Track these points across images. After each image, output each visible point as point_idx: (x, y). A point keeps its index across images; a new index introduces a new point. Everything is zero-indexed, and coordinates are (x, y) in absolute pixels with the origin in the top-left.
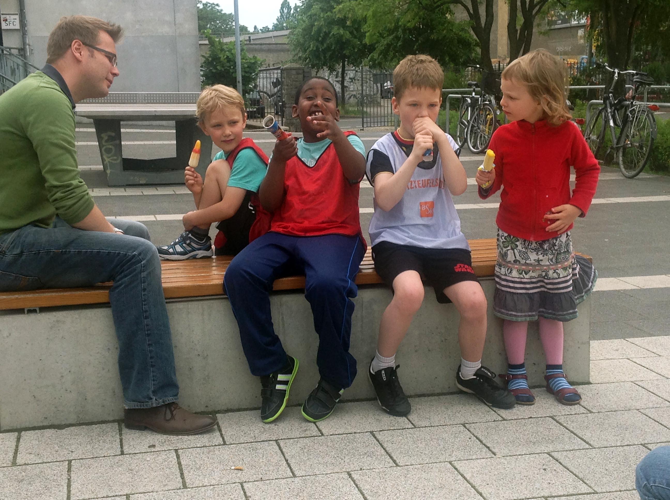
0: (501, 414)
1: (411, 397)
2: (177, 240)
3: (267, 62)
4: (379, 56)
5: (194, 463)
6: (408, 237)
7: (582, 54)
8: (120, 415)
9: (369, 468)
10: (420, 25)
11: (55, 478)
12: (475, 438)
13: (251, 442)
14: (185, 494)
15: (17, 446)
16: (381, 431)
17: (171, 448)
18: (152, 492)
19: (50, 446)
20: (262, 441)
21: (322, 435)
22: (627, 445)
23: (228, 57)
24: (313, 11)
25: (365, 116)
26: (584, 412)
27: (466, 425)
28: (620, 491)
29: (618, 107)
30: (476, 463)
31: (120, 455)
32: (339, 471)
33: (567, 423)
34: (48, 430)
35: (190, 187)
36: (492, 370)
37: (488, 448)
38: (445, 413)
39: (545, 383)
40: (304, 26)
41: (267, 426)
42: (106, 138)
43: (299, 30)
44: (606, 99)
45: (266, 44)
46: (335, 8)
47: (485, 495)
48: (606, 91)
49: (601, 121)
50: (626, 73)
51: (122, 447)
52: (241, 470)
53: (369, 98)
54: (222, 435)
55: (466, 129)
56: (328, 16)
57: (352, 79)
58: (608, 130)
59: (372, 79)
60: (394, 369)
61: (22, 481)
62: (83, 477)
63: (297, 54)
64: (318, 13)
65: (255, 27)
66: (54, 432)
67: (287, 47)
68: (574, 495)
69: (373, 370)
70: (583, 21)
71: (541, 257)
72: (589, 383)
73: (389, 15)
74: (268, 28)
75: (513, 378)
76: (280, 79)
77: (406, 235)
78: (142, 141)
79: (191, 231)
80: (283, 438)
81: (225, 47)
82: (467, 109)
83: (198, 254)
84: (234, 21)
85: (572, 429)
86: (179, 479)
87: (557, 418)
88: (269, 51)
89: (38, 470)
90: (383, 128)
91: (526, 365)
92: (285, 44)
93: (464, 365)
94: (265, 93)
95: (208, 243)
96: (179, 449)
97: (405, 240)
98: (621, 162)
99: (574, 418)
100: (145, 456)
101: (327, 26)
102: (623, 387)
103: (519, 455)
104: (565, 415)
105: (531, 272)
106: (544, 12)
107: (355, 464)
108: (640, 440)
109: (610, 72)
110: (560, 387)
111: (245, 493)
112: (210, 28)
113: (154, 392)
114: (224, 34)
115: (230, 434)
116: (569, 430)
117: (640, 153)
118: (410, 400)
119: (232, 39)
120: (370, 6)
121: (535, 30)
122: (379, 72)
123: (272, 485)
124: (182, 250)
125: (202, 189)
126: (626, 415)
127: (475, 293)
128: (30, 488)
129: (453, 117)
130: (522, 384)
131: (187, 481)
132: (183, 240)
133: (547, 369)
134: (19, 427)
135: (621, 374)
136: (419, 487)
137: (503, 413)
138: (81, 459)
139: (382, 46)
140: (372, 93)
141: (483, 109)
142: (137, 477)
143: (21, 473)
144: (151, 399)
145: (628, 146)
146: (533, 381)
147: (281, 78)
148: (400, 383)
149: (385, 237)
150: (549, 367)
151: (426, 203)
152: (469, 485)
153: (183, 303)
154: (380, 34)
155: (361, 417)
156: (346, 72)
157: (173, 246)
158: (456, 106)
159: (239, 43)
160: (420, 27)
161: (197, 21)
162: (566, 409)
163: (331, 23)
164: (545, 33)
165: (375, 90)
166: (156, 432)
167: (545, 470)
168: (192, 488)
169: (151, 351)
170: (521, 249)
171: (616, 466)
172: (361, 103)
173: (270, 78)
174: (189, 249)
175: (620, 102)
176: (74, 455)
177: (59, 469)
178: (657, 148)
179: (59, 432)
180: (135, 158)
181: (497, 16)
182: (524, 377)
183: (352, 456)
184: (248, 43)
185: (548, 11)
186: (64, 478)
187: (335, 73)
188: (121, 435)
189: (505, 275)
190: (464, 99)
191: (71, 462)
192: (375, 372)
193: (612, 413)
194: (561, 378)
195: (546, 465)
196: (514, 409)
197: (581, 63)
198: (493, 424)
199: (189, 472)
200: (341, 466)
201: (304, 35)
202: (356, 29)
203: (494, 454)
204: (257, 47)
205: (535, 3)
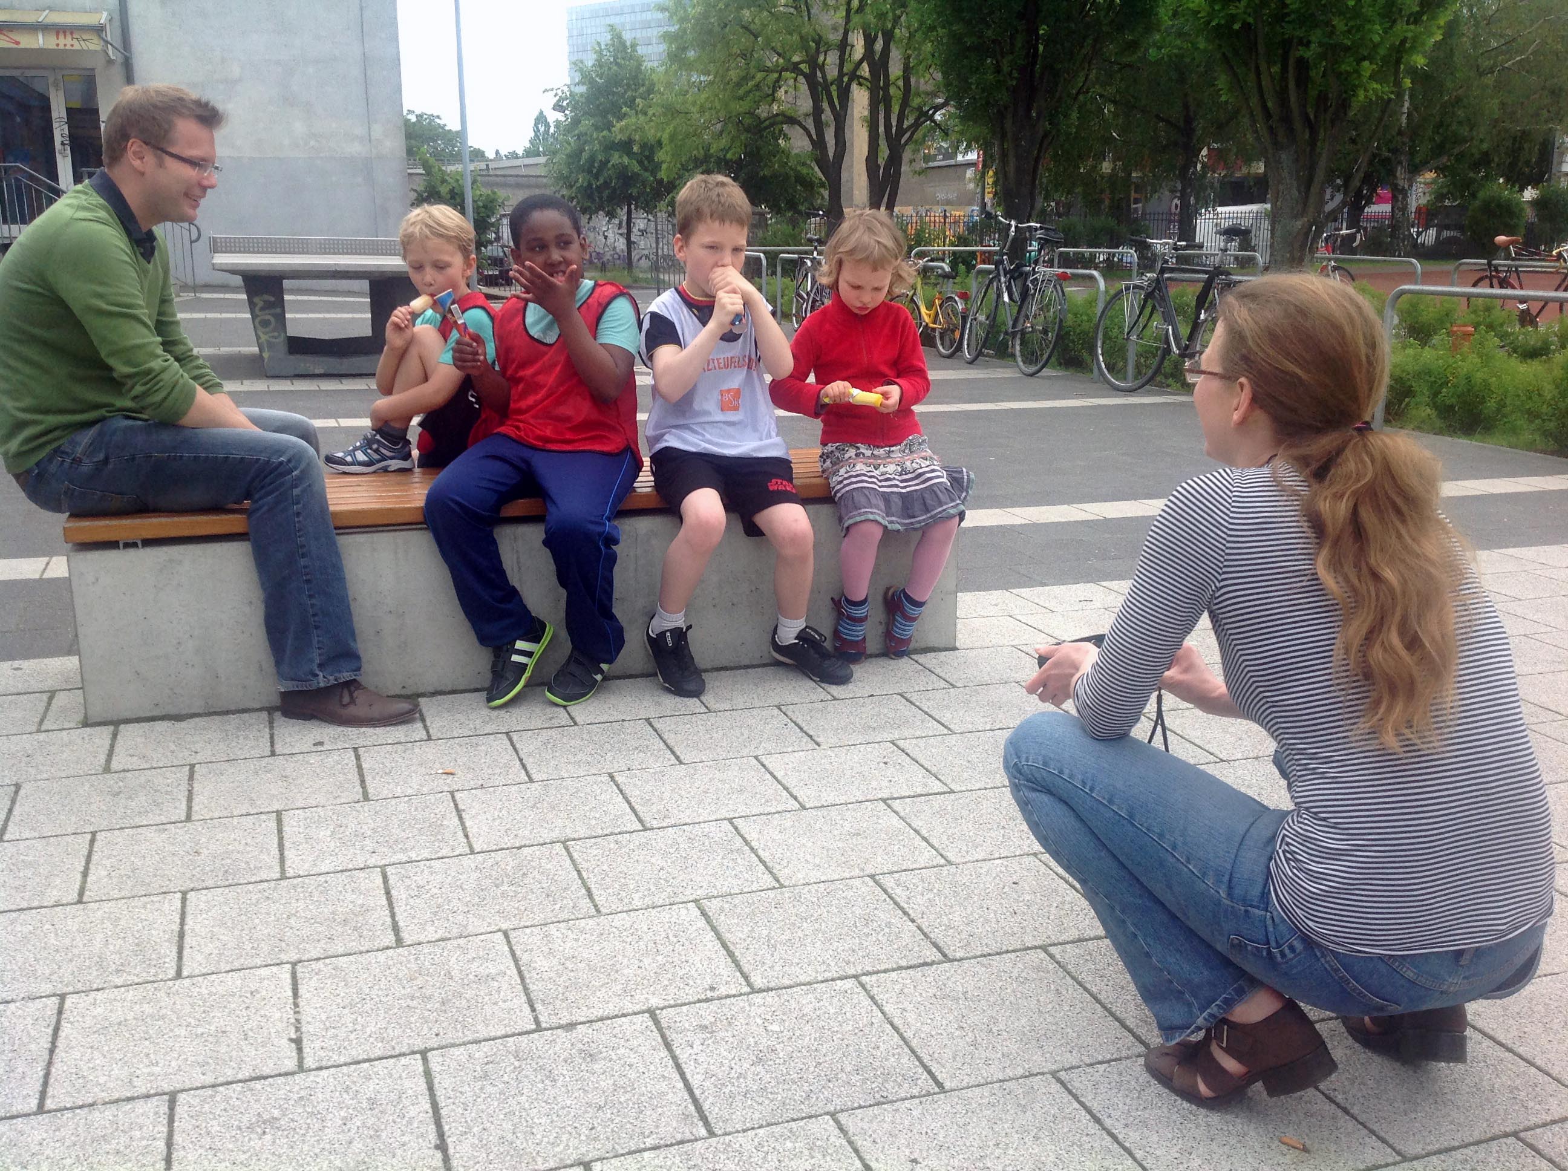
0: (832, 692)
1: (706, 671)
2: (358, 444)
5: (381, 766)
6: (703, 441)
7: (970, 204)
9: (640, 767)
11: (169, 789)
12: (793, 724)
13: (469, 736)
14: (366, 809)
15: (112, 746)
16: (661, 717)
17: (347, 746)
18: (316, 807)
19: (163, 744)
20: (485, 735)
21: (576, 724)
24: (581, 128)
26: (944, 686)
27: (782, 707)
28: (986, 789)
29: (1015, 275)
30: (792, 757)
31: (269, 757)
32: (596, 772)
33: (920, 701)
34: (160, 722)
36: (820, 631)
37: (811, 737)
38: (753, 691)
40: (568, 151)
41: (495, 713)
42: (261, 304)
43: (560, 157)
44: (998, 265)
45: (512, 176)
46: (615, 126)
47: (801, 800)
48: (999, 252)
49: (992, 294)
50: (1026, 227)
51: (272, 746)
52: (451, 774)
54: (425, 727)
55: (805, 305)
56: (604, 137)
57: (643, 232)
58: (1001, 307)
60: (684, 630)
61: (118, 794)
62: (212, 788)
64: (589, 132)
65: (497, 152)
67: (545, 180)
68: (922, 795)
69: (653, 632)
70: (972, 156)
72: (955, 649)
73: (695, 139)
74: (517, 154)
77: (700, 437)
78: (320, 313)
79: (380, 430)
80: (517, 729)
81: (448, 176)
82: (806, 276)
83: (390, 466)
84: (460, 141)
85: (926, 710)
86: (358, 788)
87: (907, 695)
88: (517, 185)
89: (143, 779)
92: (540, 176)
93: (782, 625)
95: (407, 449)
96: (360, 747)
97: (698, 445)
98: (1018, 353)
100: (307, 757)
101: (603, 152)
102: (1001, 653)
103: (852, 745)
104: (919, 691)
106: (916, 141)
107: (621, 762)
109: (1005, 224)
111: (456, 805)
112: (427, 150)
113: (321, 666)
114: (447, 160)
115: (437, 725)
116: (923, 711)
117: (1044, 340)
118: (704, 676)
119: (459, 167)
120: (666, 124)
121: (904, 168)
123: (497, 793)
124: (366, 459)
126: (1002, 689)
127: (797, 520)
128: (130, 803)
129: (787, 288)
131: (371, 791)
132: (368, 443)
134: (115, 718)
135: (999, 636)
136: (709, 791)
137: (835, 690)
138: (210, 762)
142: (295, 786)
143: (116, 783)
144: (317, 675)
145: (1027, 330)
148: (692, 651)
149: (668, 441)
151: (729, 391)
152: (780, 786)
153: (361, 536)
154: (682, 165)
156: (633, 220)
157: (352, 453)
158: (791, 271)
159: (468, 173)
161: (405, 140)
163: (611, 147)
164: (920, 173)
166: (325, 724)
167: (886, 763)
168: (378, 800)
169: (312, 605)
171: (983, 756)
172: (655, 268)
174: (376, 457)
175: (1018, 267)
176: (198, 757)
177: (175, 776)
178: (1068, 333)
179: (178, 725)
181: (852, 144)
183: (617, 752)
184: (485, 173)
185: (924, 140)
186: (182, 790)
187: (617, 221)
188: (271, 728)
190: (802, 261)
191: (194, 767)
192: (657, 635)
193: (983, 687)
195: (888, 757)
197: (969, 216)
198: (820, 706)
199: (374, 778)
200: (600, 766)
201: (569, 164)
202: (647, 157)
203: (818, 744)
204: (498, 179)
205: (905, 126)
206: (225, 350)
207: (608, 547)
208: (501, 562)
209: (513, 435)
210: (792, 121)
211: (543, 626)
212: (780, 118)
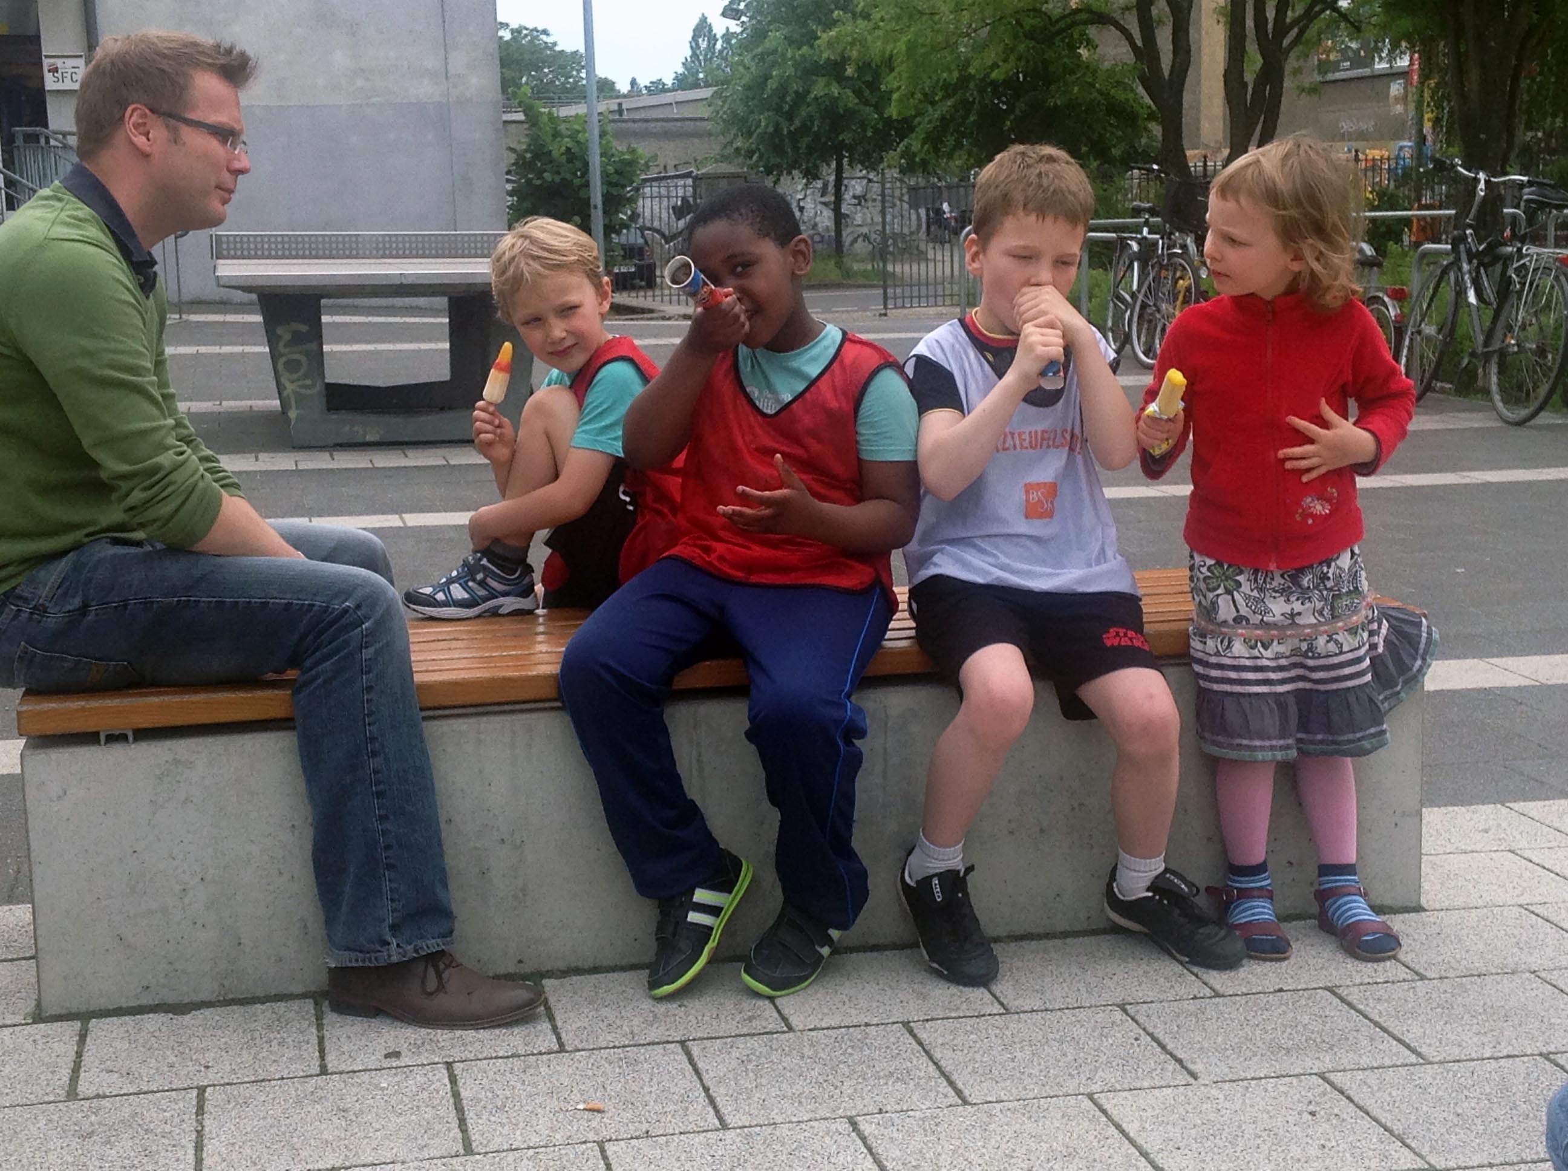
0: (1211, 982)
1: (998, 940)
2: (454, 573)
3: (661, 161)
4: (922, 147)
5: (490, 1095)
6: (996, 567)
7: (1397, 135)
8: (321, 980)
9: (898, 1108)
10: (1018, 73)
11: (168, 1128)
12: (1149, 1039)
13: (624, 1047)
14: (469, 1168)
15: (79, 1055)
16: (927, 1020)
17: (437, 1060)
18: (393, 1163)
19: (156, 1052)
20: (649, 1044)
21: (790, 1029)
22: (1508, 1056)
23: (568, 149)
24: (769, 44)
25: (889, 282)
26: (1405, 976)
27: (1128, 1007)
29: (1486, 260)
30: (1150, 1097)
31: (318, 1075)
32: (828, 1115)
33: (1365, 1002)
34: (151, 1015)
35: (485, 448)
36: (1190, 878)
37: (1179, 1061)
38: (1077, 978)
39: (1315, 909)
40: (746, 80)
41: (661, 1008)
42: (287, 337)
43: (735, 88)
44: (1456, 243)
45: (657, 120)
46: (819, 38)
48: (1458, 222)
49: (1447, 292)
50: (1504, 182)
51: (322, 1057)
52: (599, 1111)
53: (899, 241)
54: (555, 1029)
55: (1129, 312)
56: (802, 56)
57: (860, 199)
58: (1463, 315)
59: (906, 198)
60: (962, 874)
61: (90, 1135)
62: (233, 1127)
63: (731, 143)
64: (780, 49)
65: (633, 82)
66: (165, 1019)
67: (709, 126)
69: (910, 876)
70: (1403, 62)
71: (1297, 606)
72: (1419, 909)
73: (946, 53)
74: (664, 84)
75: (1239, 898)
76: (691, 200)
77: (991, 560)
78: (369, 342)
79: (486, 552)
80: (699, 1035)
81: (562, 127)
82: (1130, 267)
83: (501, 606)
84: (583, 67)
85: (1377, 1019)
86: (456, 1132)
87: (1341, 991)
88: (667, 135)
89: (126, 1112)
90: (932, 311)
91: (1269, 866)
92: (702, 119)
93: (1123, 866)
94: (658, 231)
95: (527, 580)
96: (455, 1062)
97: (989, 573)
98: (1494, 388)
99: (1382, 992)
100: (376, 1077)
101: (800, 78)
102: (1500, 918)
103: (1253, 1079)
104: (1361, 984)
105: (1275, 643)
106: (1309, 42)
107: (867, 1099)
108: (1538, 1044)
109: (1466, 178)
110: (1351, 917)
111: (608, 1166)
112: (527, 83)
113: (395, 928)
114: (559, 98)
115: (574, 1026)
116: (1371, 1020)
117: (1541, 367)
118: (997, 948)
119: (580, 109)
120: (901, 31)
121: (1287, 83)
122: (922, 182)
123: (672, 1148)
124: (466, 596)
125: (514, 453)
126: (1506, 984)
127: (1151, 696)
128: (109, 1152)
129: (1097, 284)
130: (1261, 911)
131: (475, 1137)
132: (469, 572)
133: (1320, 876)
134: (83, 1009)
135: (1496, 887)
136: (1015, 1155)
137: (1217, 979)
138: (228, 1084)
139: (930, 122)
140: (906, 231)
141: (1167, 265)
142: (359, 1127)
143: (87, 1117)
144: (389, 944)
145: (1510, 350)
146: (1287, 904)
147: (694, 196)
148: (975, 908)
149: (940, 566)
150: (1327, 870)
151: (1038, 486)
152: (1133, 1150)
153: (460, 721)
154: (925, 95)
155: (881, 986)
156: (846, 182)
157: (445, 588)
158: (1104, 259)
159: (595, 118)
160: (1018, 78)
161: (498, 69)
162: (1365, 971)
163: (811, 70)
164: (1313, 90)
165: (914, 223)
166: (402, 1021)
167: (1313, 1114)
168: (486, 1153)
169: (385, 833)
170: (1248, 592)
171: (1482, 1105)
172: (881, 254)
173: (668, 197)
174: (482, 592)
175: (1491, 248)
176: (211, 1074)
177: (176, 1107)
179: (178, 1020)
180: (355, 383)
181: (1199, 53)
182: (1265, 893)
183: (860, 1080)
184: (617, 117)
185: (1320, 39)
186: (187, 1130)
187: (819, 184)
188: (320, 1027)
189: (1218, 654)
190: (1123, 245)
191: (204, 1091)
192: (917, 882)
193: (1473, 979)
194: (1354, 898)
195: (1317, 1104)
196: (1242, 969)
197: (1398, 158)
198: (1192, 1006)
199: (479, 1116)
200: (832, 1104)
201: (746, 101)
202: (869, 85)
203: (1194, 1076)
204: (636, 126)
205: (1288, 20)
206: (229, 405)
207: (849, 743)
208: (673, 762)
209: (697, 562)
210: (1102, 19)
211: (736, 865)
212: (1084, 16)
